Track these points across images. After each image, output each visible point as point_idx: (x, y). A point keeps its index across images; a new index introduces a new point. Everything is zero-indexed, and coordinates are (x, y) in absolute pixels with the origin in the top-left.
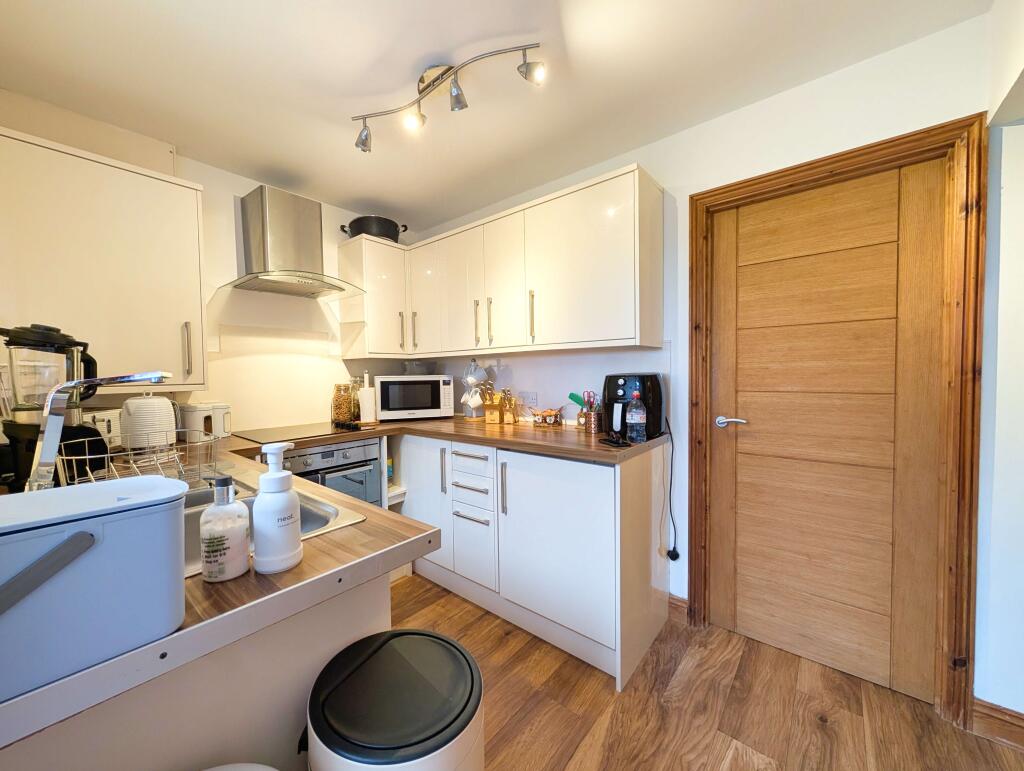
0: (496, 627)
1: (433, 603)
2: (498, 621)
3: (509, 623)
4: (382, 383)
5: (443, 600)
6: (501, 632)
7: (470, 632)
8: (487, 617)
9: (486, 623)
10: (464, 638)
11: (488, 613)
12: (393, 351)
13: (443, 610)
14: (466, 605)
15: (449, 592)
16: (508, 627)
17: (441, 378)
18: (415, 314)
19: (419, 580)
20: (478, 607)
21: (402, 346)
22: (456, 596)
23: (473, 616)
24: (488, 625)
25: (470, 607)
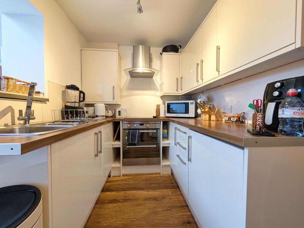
0: (186, 215)
1: (170, 189)
2: (189, 213)
3: (193, 218)
4: (167, 103)
5: (174, 190)
6: (186, 220)
7: (173, 210)
8: (186, 208)
9: (183, 210)
10: (170, 211)
11: (187, 206)
12: (174, 92)
13: (171, 194)
14: (181, 197)
15: (179, 188)
16: (191, 219)
17: (190, 102)
18: (182, 78)
19: (172, 178)
20: (185, 201)
21: (177, 90)
22: (180, 191)
23: (180, 204)
24: (183, 212)
25: (182, 199)
